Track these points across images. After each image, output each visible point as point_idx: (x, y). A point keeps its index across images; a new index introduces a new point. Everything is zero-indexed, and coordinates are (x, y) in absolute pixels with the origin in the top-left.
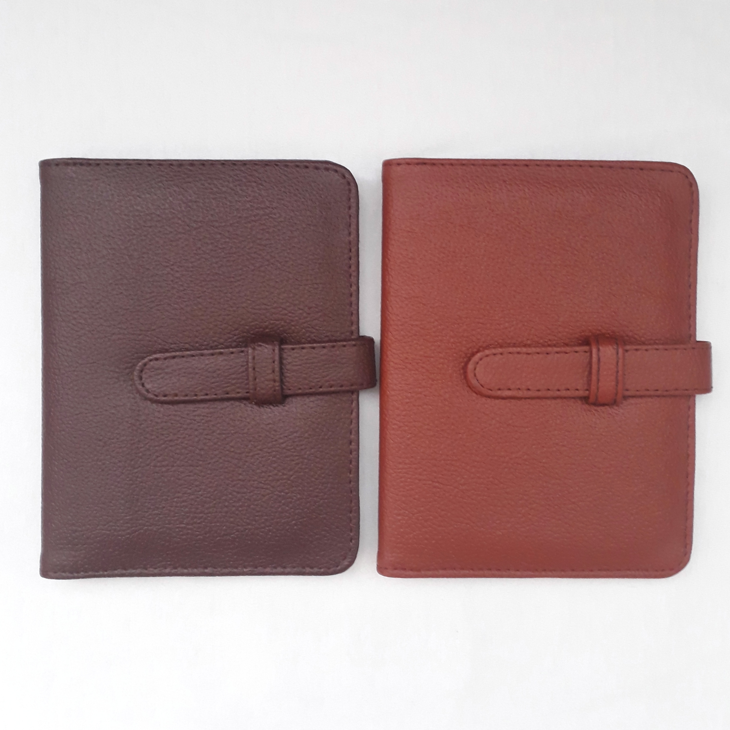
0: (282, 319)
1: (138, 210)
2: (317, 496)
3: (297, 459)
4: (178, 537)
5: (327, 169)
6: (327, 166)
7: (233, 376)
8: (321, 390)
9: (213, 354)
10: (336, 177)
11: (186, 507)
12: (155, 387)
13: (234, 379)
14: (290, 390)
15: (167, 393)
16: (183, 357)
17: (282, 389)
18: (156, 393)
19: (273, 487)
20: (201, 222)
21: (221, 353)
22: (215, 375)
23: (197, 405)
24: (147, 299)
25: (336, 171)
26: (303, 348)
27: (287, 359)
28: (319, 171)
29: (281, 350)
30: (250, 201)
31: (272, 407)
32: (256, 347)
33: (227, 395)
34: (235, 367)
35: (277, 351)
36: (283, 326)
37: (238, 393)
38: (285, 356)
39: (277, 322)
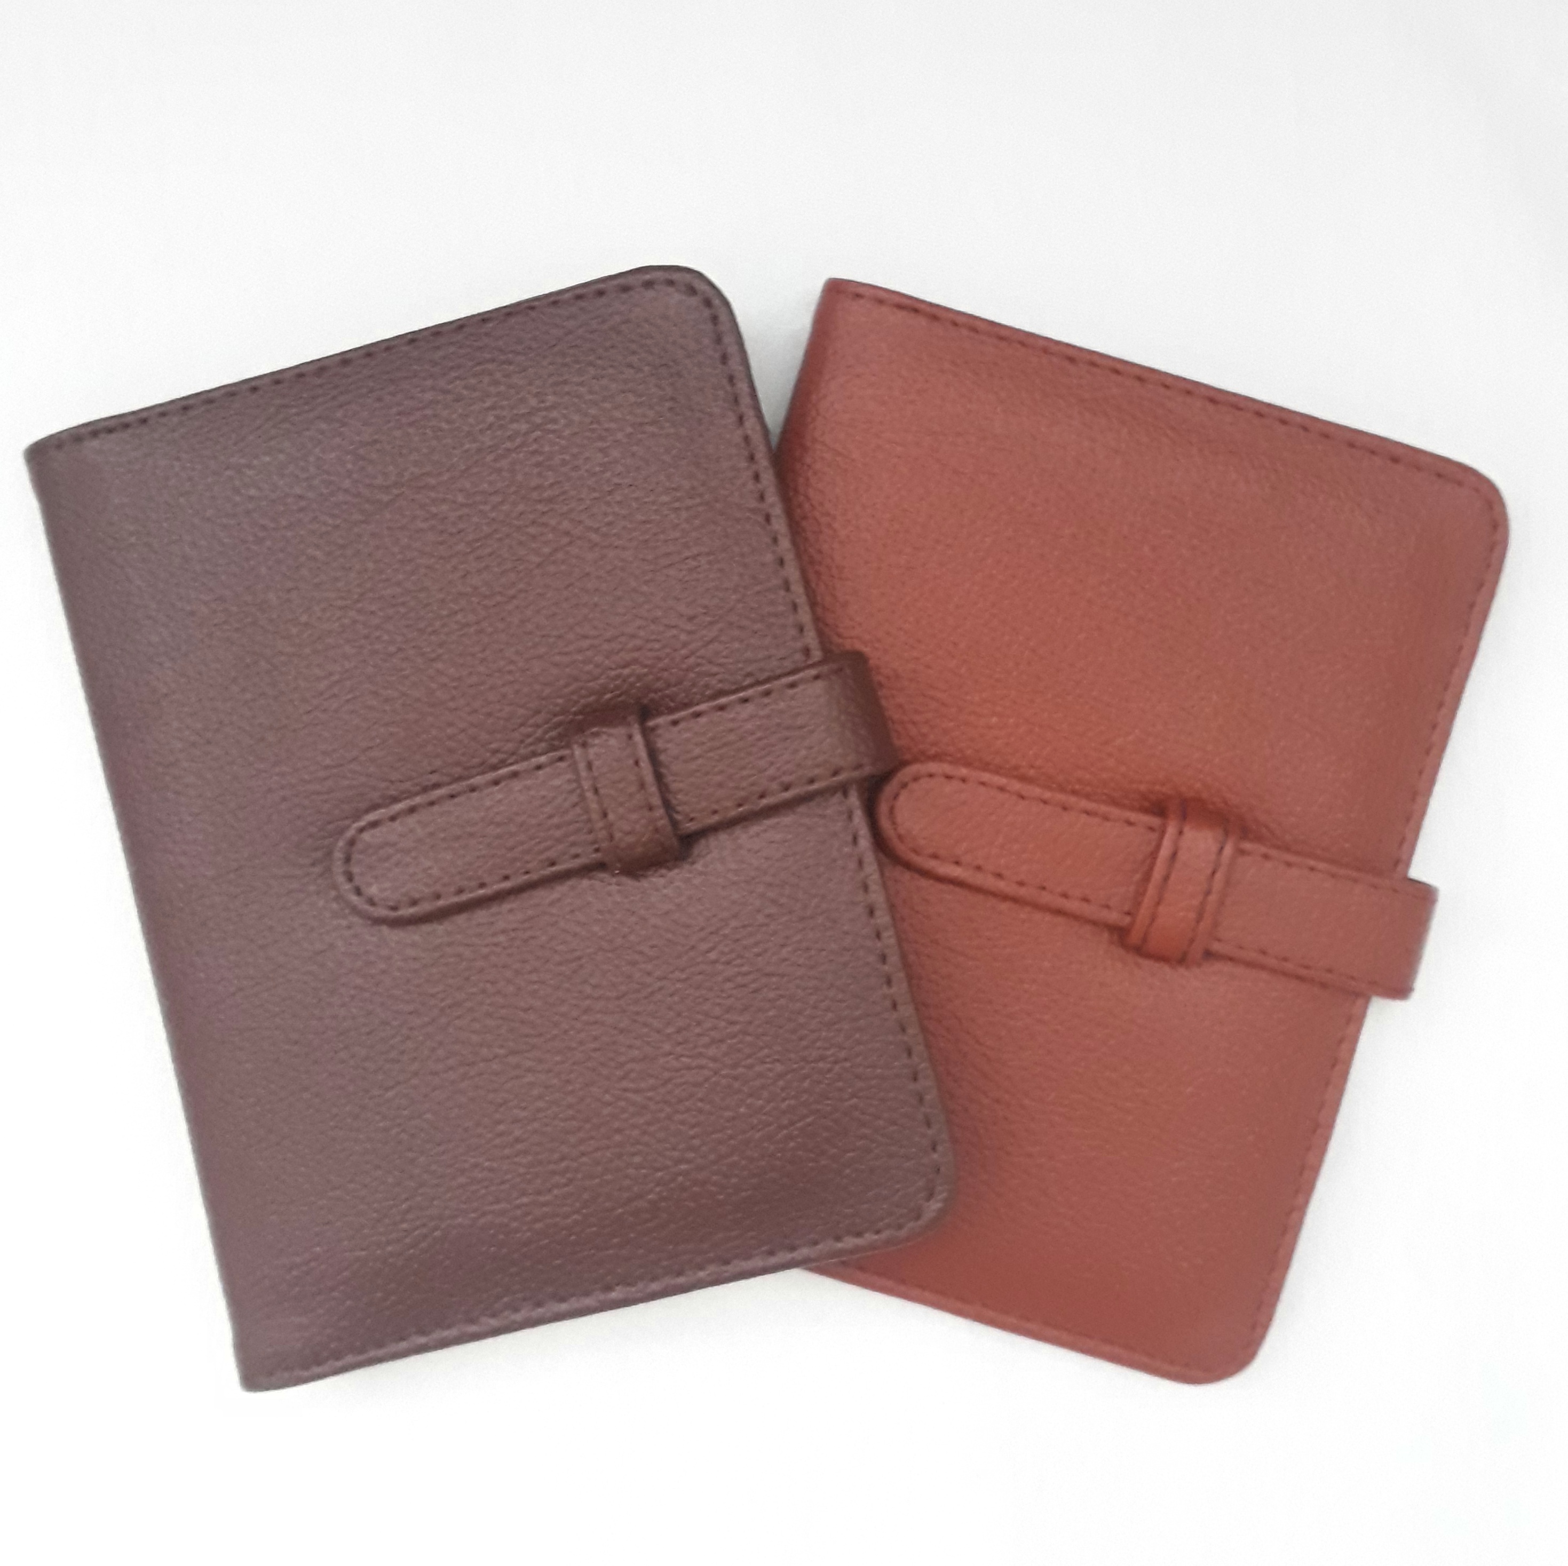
0: (635, 661)
1: (251, 498)
2: (822, 1058)
3: (754, 981)
4: (525, 1228)
5: (649, 284)
6: (648, 277)
7: (555, 820)
8: (764, 802)
9: (496, 782)
10: (675, 297)
11: (525, 1152)
12: (385, 890)
13: (558, 827)
14: (692, 820)
15: (417, 896)
16: (432, 803)
17: (674, 824)
18: (391, 904)
19: (714, 1059)
20: (396, 484)
21: (515, 775)
22: (513, 828)
23: (495, 909)
24: (321, 694)
25: (671, 283)
26: (698, 715)
27: (665, 750)
28: (632, 293)
29: (647, 733)
30: (493, 408)
31: (663, 871)
32: (590, 741)
33: (554, 869)
34: (554, 798)
35: (638, 738)
36: (639, 678)
37: (576, 856)
38: (660, 744)
39: (626, 671)
